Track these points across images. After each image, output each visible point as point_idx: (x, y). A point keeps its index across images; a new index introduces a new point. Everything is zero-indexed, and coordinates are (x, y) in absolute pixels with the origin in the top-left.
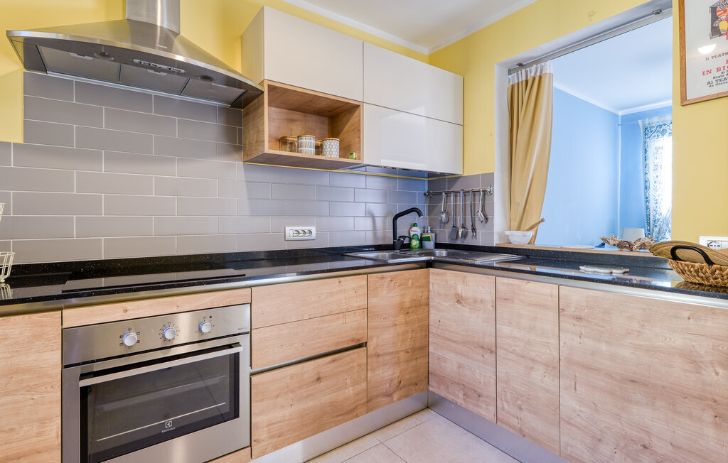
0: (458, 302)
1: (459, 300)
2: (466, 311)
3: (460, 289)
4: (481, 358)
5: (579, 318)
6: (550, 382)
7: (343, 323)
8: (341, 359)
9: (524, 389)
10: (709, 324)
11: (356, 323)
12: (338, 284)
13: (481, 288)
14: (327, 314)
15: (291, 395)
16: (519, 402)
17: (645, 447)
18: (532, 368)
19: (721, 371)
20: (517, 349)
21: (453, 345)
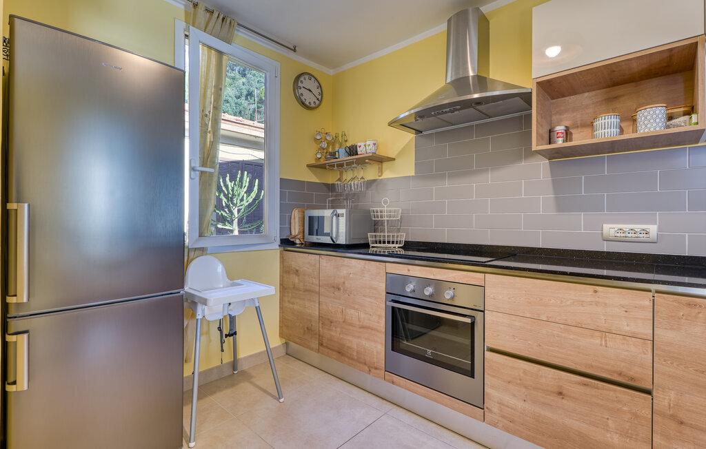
7: (601, 345)
8: (598, 388)
11: (626, 353)
12: (591, 293)
14: (574, 324)
15: (524, 390)
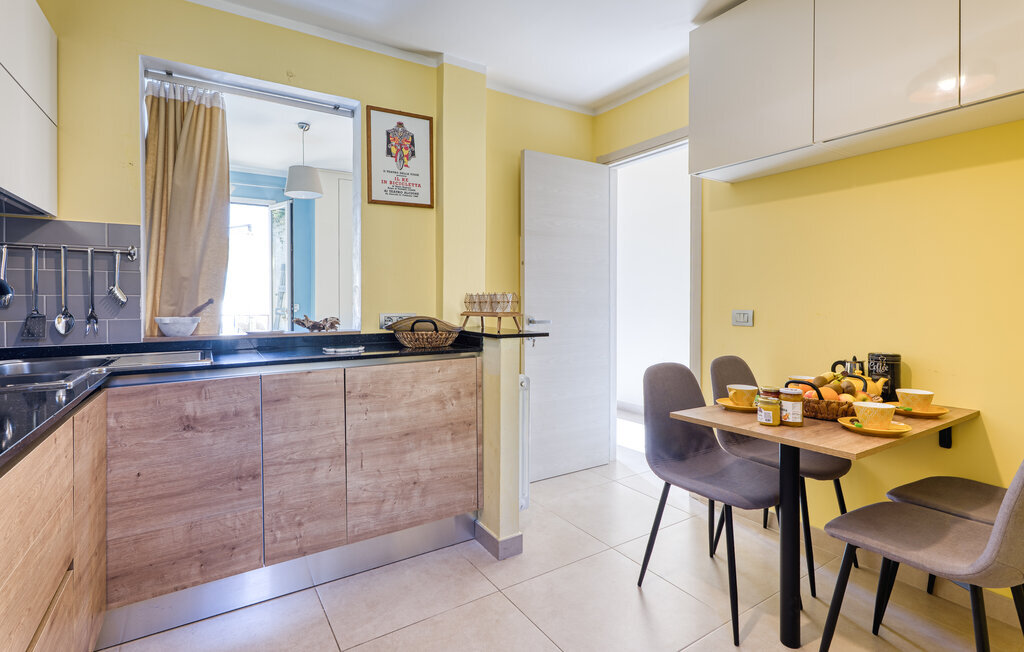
0: (187, 428)
1: (189, 424)
2: (206, 438)
3: (191, 407)
4: (237, 494)
5: (365, 396)
6: (337, 474)
9: (304, 499)
10: (449, 372)
13: (235, 396)
16: (298, 518)
17: (415, 483)
18: (314, 469)
19: (454, 402)
20: (295, 457)
21: (175, 501)
